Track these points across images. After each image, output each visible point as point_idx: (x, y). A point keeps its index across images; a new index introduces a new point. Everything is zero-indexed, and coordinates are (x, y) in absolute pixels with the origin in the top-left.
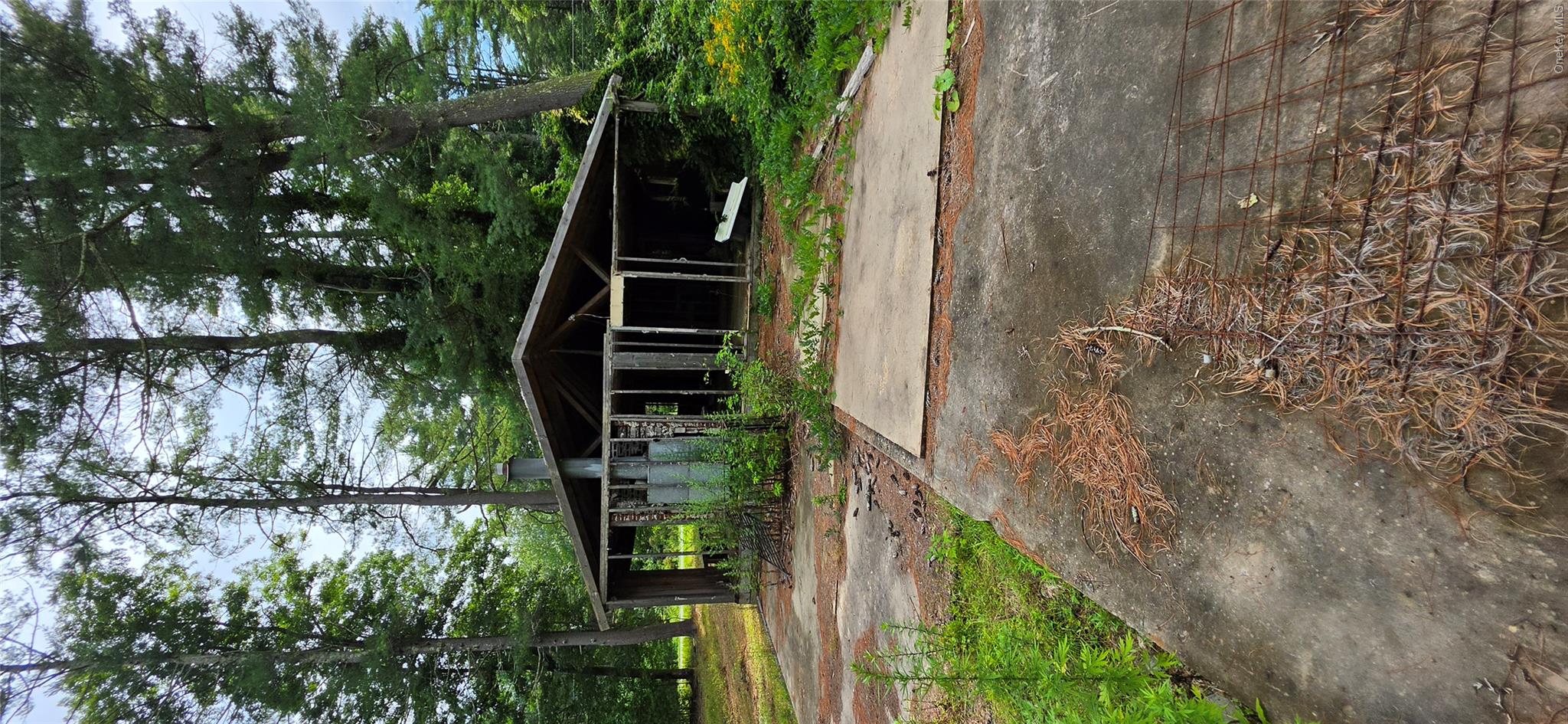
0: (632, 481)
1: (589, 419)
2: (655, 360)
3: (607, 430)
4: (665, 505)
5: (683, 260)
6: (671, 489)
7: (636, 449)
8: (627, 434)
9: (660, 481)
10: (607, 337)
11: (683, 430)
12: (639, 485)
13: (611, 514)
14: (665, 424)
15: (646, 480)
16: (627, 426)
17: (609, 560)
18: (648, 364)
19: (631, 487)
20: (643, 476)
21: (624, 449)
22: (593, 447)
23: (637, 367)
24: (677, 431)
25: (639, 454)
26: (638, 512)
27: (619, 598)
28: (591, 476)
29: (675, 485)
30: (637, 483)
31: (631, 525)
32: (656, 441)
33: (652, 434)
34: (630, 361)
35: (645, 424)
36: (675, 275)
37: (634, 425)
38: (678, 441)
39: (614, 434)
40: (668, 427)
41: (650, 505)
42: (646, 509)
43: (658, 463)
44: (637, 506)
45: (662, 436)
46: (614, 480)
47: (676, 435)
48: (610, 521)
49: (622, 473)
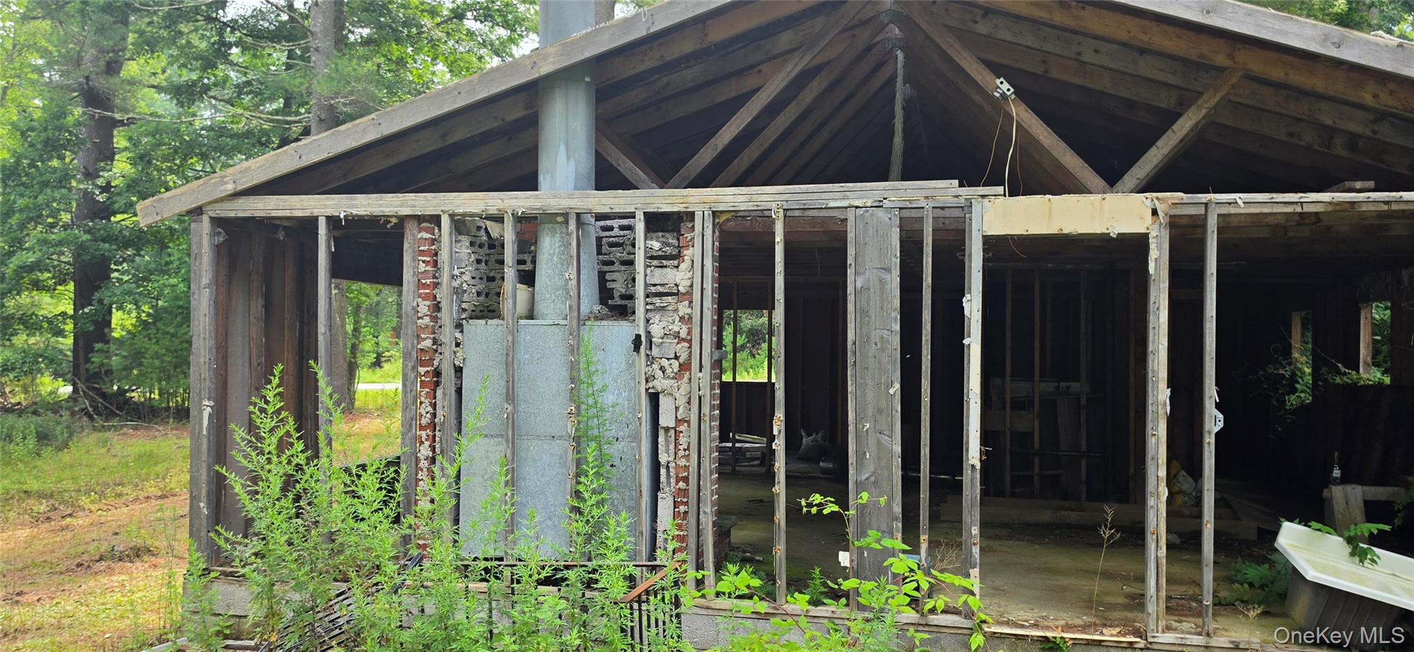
0: (528, 278)
1: (706, 155)
2: (876, 335)
3: (667, 200)
4: (459, 370)
5: (1214, 421)
6: (500, 385)
7: (619, 287)
8: (658, 259)
9: (523, 356)
10: (947, 191)
11: (666, 420)
12: (514, 294)
13: (436, 220)
14: (685, 367)
15: (531, 316)
16: (678, 256)
17: (312, 222)
18: (863, 313)
19: (510, 273)
20: (540, 307)
21: (617, 254)
22: (627, 166)
23: (854, 282)
24: (665, 403)
25: (605, 294)
26: (443, 294)
27: (218, 249)
28: (544, 163)
29: (510, 397)
30: (523, 291)
31: (407, 275)
32: (637, 342)
33: (656, 330)
34: (871, 259)
35: (684, 309)
36: (1160, 395)
37: (679, 276)
38: (635, 409)
39: (657, 222)
40: (677, 377)
41: (459, 326)
42: (446, 317)
43: (574, 350)
44: (458, 291)
45: (650, 360)
46: (529, 226)
47: (654, 398)
48: (419, 219)
49: (549, 246)
